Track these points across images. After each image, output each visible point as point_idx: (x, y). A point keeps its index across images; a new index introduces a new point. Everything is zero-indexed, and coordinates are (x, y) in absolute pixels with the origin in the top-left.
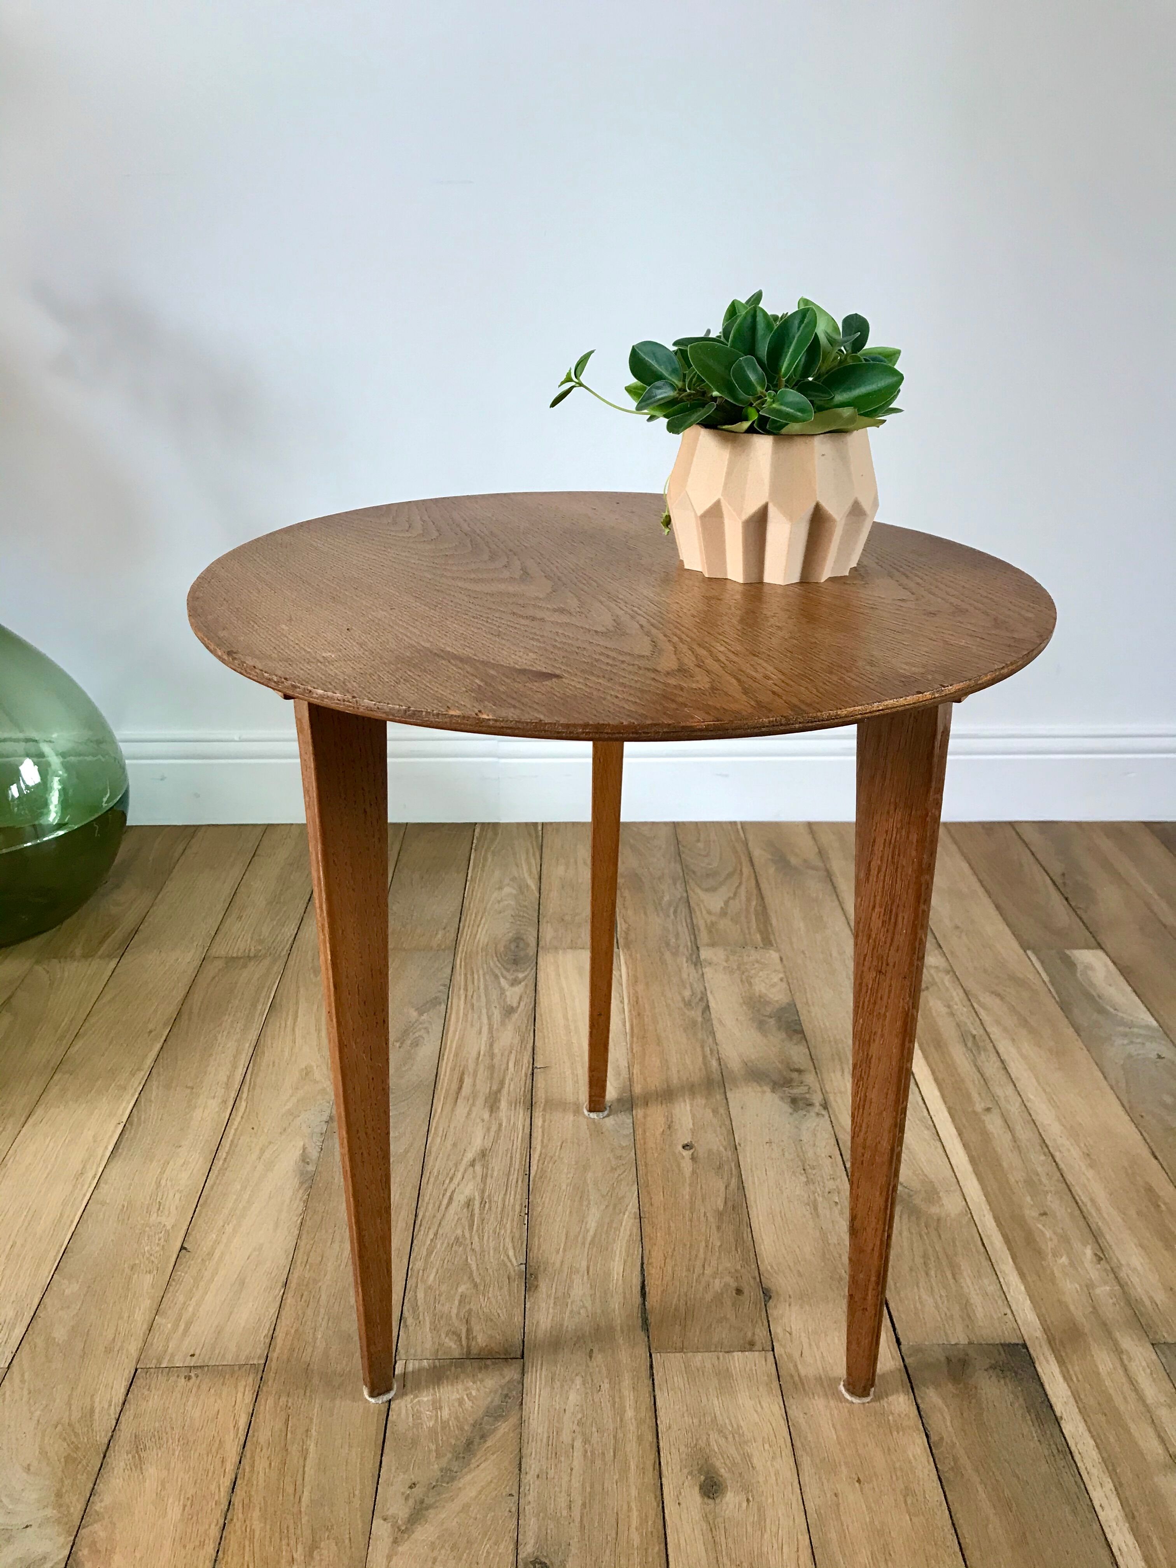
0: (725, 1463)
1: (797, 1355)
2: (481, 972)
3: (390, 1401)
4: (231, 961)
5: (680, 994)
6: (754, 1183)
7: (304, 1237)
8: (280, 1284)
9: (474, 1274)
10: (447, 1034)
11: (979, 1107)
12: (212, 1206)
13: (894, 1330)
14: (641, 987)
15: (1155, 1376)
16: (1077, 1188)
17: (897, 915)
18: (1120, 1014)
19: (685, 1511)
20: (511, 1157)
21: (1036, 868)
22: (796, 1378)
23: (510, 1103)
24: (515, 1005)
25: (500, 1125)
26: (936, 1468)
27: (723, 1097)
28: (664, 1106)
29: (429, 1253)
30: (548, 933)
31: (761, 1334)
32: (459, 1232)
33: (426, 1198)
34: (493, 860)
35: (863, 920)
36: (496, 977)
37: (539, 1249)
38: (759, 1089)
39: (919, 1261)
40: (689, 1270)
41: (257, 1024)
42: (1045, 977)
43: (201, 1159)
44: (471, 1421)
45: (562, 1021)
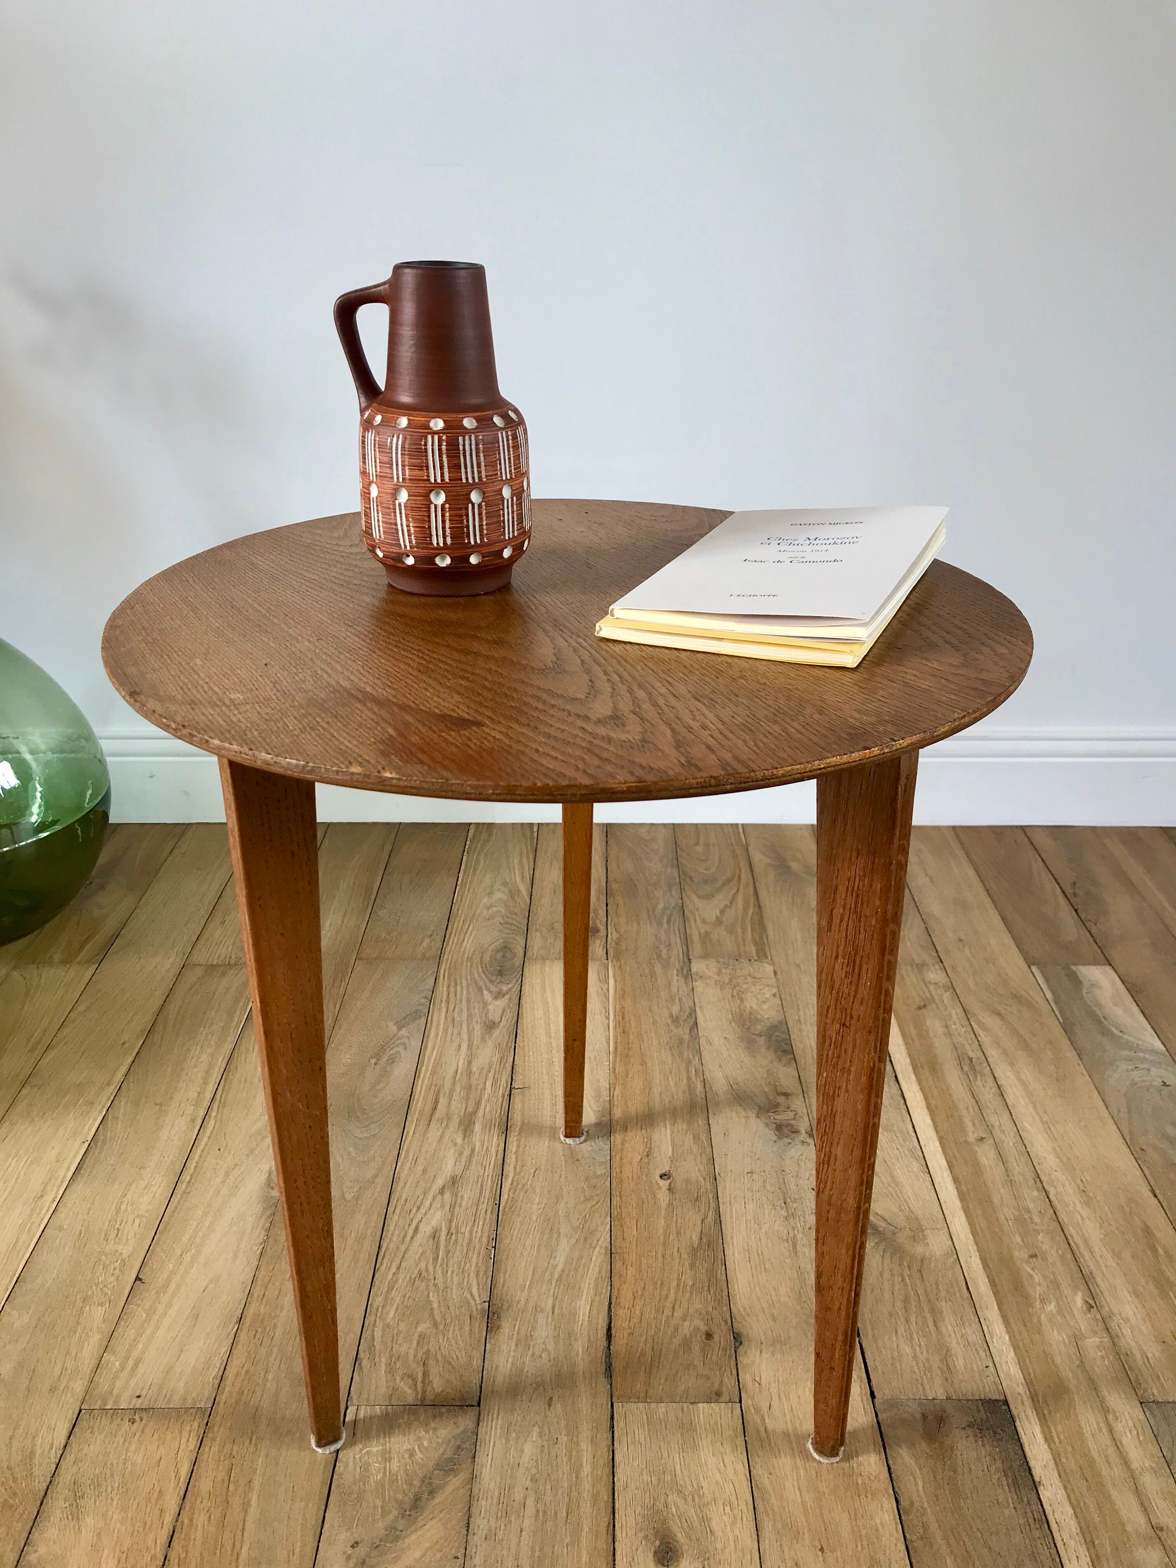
0: (682, 1528)
1: (765, 1410)
2: (464, 984)
3: (338, 1451)
4: (211, 969)
5: (669, 1009)
6: (731, 1217)
7: (262, 1269)
8: (235, 1320)
9: (435, 1312)
10: (425, 1051)
11: (972, 1137)
12: (171, 1233)
13: (869, 1381)
14: (628, 1002)
15: (1141, 1438)
16: (1071, 1228)
17: (861, 965)
18: (1125, 1037)
20: (482, 1186)
21: (1046, 877)
22: (763, 1434)
23: (484, 1127)
24: (497, 1021)
25: (473, 1150)
26: (905, 1537)
27: (706, 1122)
28: (644, 1131)
29: (390, 1288)
30: (534, 942)
31: (729, 1382)
32: (422, 1265)
33: (391, 1228)
34: (485, 862)
35: (825, 970)
36: (480, 989)
37: (503, 1286)
38: (743, 1114)
39: (899, 1304)
40: (657, 1311)
41: (232, 1039)
42: (1049, 995)
43: (165, 1182)
44: (421, 1475)
45: (544, 1038)
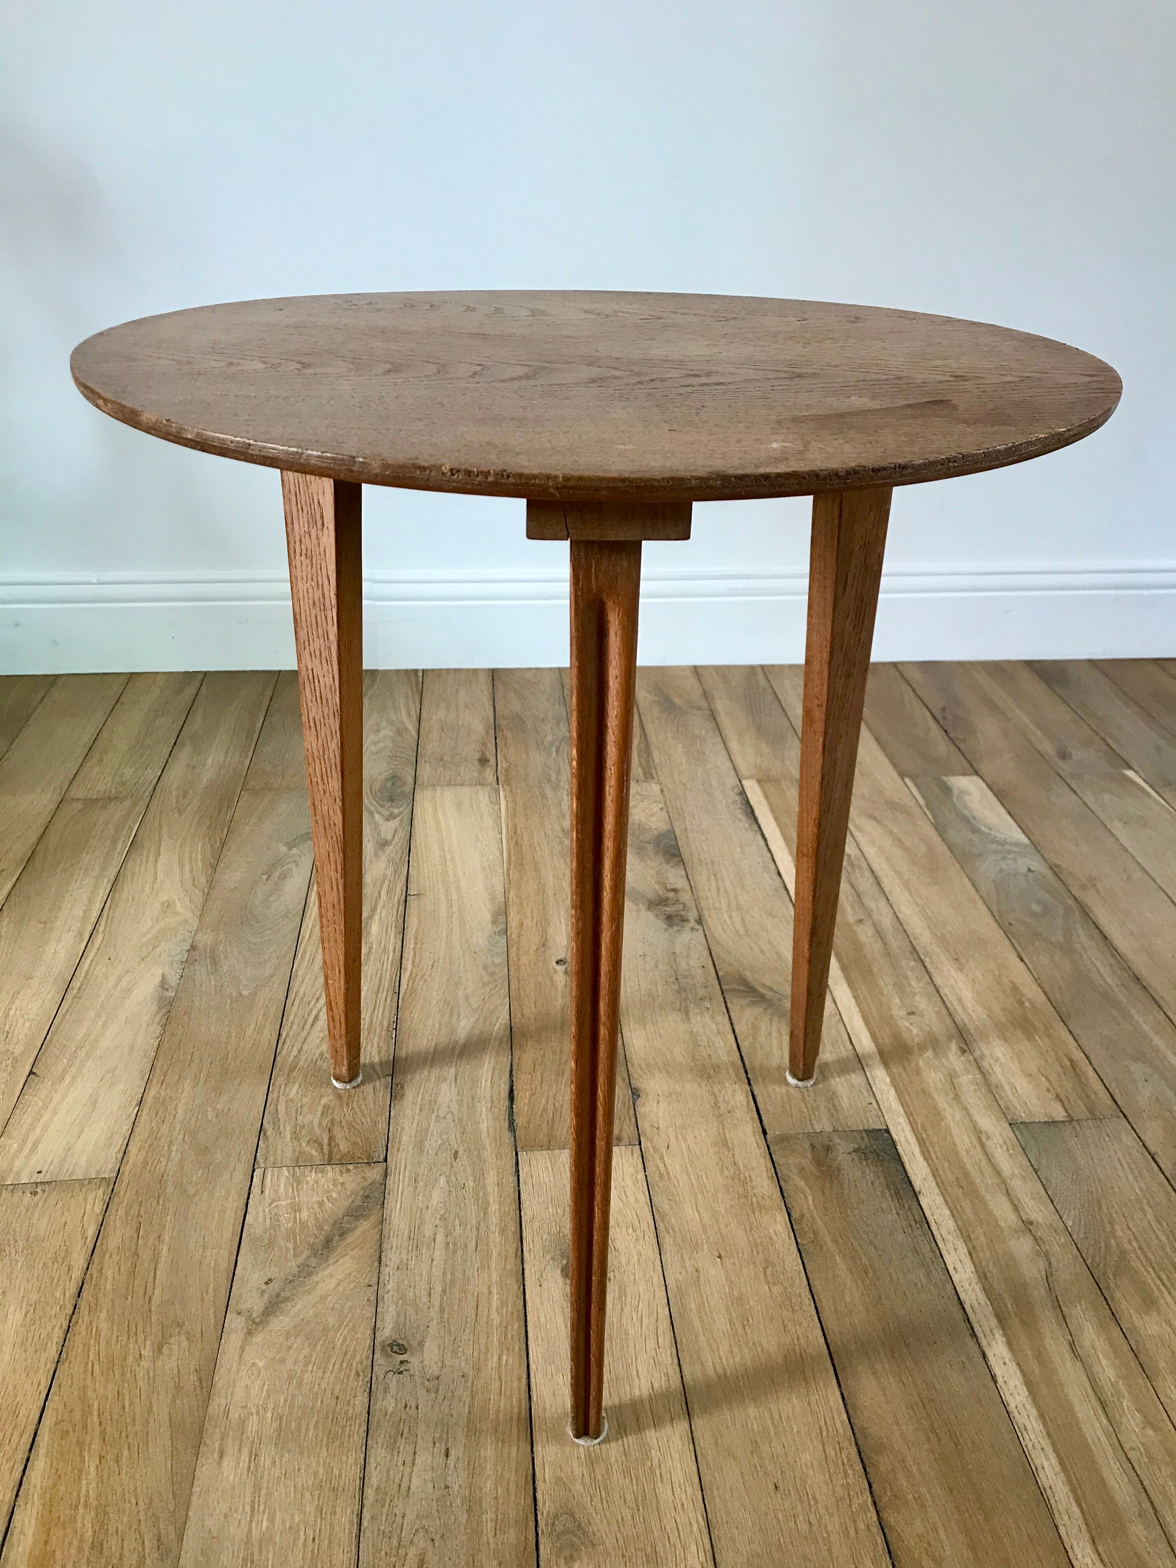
1: (663, 1148)
4: (91, 802)
5: (560, 824)
6: (626, 993)
7: (161, 1058)
8: (135, 1103)
11: (851, 919)
12: (64, 1033)
13: (761, 1121)
14: (520, 820)
15: (1011, 1152)
16: (946, 990)
18: (993, 833)
19: (546, 1292)
20: (381, 978)
21: (918, 707)
22: (663, 1170)
23: (381, 929)
24: (389, 838)
25: (370, 949)
26: (797, 1242)
29: (293, 1068)
30: (426, 771)
31: (630, 1126)
32: (324, 1048)
33: (290, 1017)
34: (370, 704)
36: (371, 813)
38: (635, 908)
41: (117, 861)
42: (922, 801)
43: (53, 989)
44: (331, 1221)
45: (437, 852)
